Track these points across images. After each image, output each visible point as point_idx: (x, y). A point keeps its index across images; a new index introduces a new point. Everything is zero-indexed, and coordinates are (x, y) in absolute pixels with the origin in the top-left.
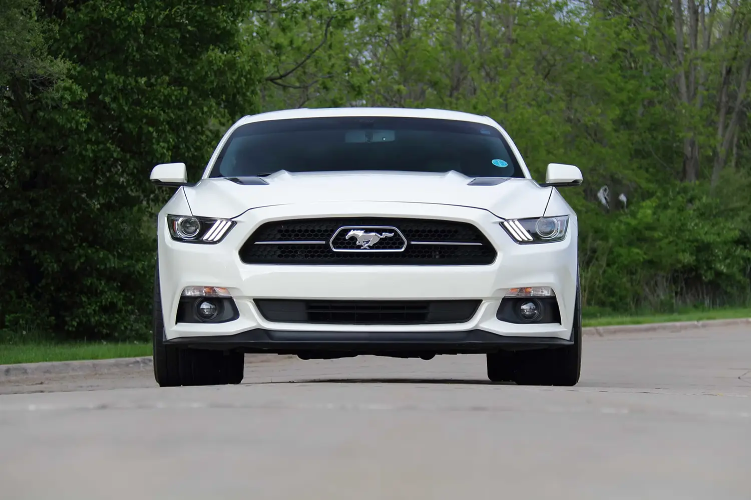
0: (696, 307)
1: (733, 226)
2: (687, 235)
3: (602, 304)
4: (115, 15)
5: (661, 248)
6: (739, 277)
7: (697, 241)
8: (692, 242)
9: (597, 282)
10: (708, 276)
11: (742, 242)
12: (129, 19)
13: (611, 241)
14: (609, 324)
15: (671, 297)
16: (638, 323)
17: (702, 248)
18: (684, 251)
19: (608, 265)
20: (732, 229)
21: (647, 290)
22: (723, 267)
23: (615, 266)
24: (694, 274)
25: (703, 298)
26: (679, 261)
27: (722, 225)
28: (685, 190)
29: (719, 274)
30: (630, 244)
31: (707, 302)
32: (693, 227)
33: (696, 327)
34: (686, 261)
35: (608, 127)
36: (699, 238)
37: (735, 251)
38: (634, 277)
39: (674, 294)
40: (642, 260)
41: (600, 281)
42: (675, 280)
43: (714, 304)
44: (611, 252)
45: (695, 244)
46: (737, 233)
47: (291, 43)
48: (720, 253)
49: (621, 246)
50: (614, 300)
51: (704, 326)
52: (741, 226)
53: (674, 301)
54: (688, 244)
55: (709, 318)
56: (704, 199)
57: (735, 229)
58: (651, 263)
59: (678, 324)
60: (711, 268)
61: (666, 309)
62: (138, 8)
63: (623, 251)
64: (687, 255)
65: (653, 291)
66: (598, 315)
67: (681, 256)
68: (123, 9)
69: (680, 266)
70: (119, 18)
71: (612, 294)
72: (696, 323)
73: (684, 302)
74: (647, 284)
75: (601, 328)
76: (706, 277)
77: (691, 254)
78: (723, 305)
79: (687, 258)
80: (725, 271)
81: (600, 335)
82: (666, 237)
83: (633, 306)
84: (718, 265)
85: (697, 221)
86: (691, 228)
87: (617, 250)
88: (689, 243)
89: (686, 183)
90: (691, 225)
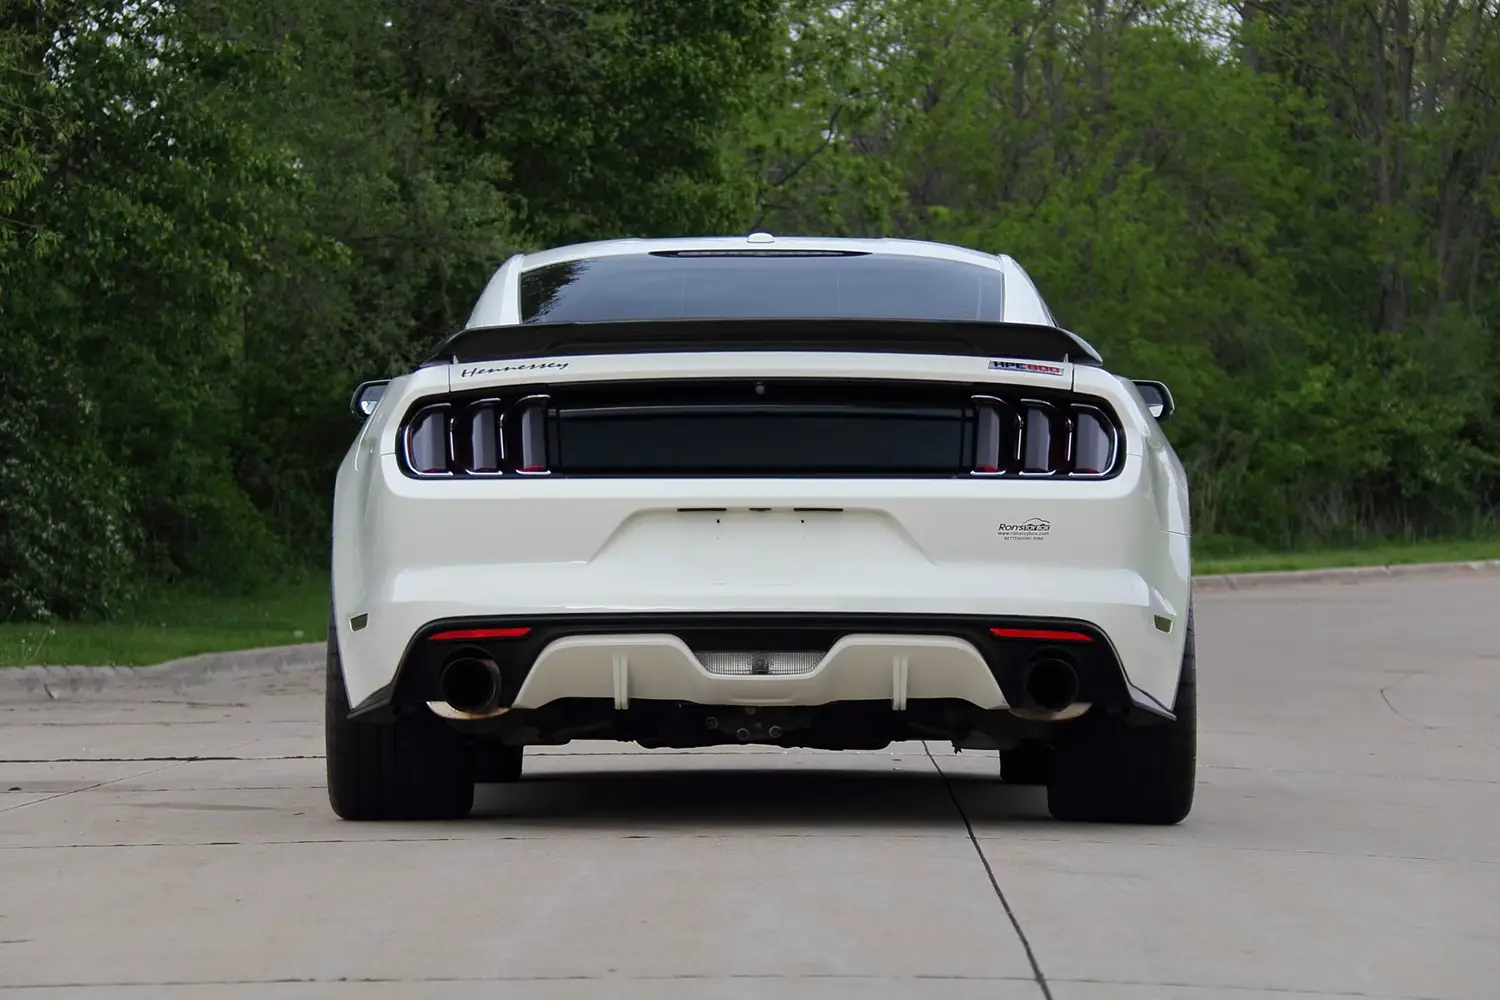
0: (1390, 537)
1: (1455, 408)
2: (1379, 422)
3: (1239, 531)
4: (553, 133)
5: (1335, 443)
6: (1461, 489)
7: (1394, 431)
8: (1387, 432)
9: (1232, 497)
10: (1409, 489)
11: (1471, 432)
12: (573, 140)
13: (1256, 432)
14: (1246, 570)
15: (1350, 522)
16: (1292, 568)
17: (1401, 444)
18: (1373, 448)
19: (1251, 468)
20: (1454, 411)
21: (1312, 509)
22: (1435, 475)
23: (1262, 472)
24: (1388, 485)
25: (1403, 521)
26: (1363, 464)
27: (1436, 407)
28: (1379, 348)
29: (1428, 485)
30: (1287, 435)
31: (1409, 529)
32: (1389, 410)
33: (1384, 575)
34: (1376, 463)
35: (1256, 249)
36: (1398, 426)
37: (1457, 448)
38: (1292, 488)
39: (1355, 517)
40: (1304, 462)
41: (1236, 494)
42: (1355, 495)
43: (1419, 534)
44: (1256, 448)
45: (1392, 437)
46: (1461, 420)
47: (778, 142)
48: (1431, 452)
49: (1272, 438)
50: (1257, 525)
51: (1395, 574)
52: (1469, 407)
53: (1354, 528)
54: (1380, 437)
55: (1406, 561)
56: (1409, 365)
57: (1457, 412)
58: (1318, 466)
59: (1355, 570)
60: (1415, 476)
61: (1339, 543)
62: (584, 124)
63: (1274, 447)
64: (1378, 454)
65: (1323, 510)
66: (1231, 549)
67: (1367, 456)
68: (563, 124)
69: (1364, 471)
70: (557, 138)
71: (1256, 516)
72: (1383, 568)
73: (1371, 527)
74: (1313, 499)
75: (1234, 577)
76: (1407, 490)
77: (1386, 453)
78: (1433, 535)
79: (1378, 459)
80: (1438, 480)
81: (1232, 586)
82: (1344, 426)
83: (1288, 534)
84: (1428, 472)
85: (1396, 399)
86: (1386, 410)
87: (1266, 444)
88: (1382, 436)
89: (1382, 336)
90: (1385, 406)
